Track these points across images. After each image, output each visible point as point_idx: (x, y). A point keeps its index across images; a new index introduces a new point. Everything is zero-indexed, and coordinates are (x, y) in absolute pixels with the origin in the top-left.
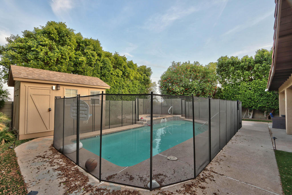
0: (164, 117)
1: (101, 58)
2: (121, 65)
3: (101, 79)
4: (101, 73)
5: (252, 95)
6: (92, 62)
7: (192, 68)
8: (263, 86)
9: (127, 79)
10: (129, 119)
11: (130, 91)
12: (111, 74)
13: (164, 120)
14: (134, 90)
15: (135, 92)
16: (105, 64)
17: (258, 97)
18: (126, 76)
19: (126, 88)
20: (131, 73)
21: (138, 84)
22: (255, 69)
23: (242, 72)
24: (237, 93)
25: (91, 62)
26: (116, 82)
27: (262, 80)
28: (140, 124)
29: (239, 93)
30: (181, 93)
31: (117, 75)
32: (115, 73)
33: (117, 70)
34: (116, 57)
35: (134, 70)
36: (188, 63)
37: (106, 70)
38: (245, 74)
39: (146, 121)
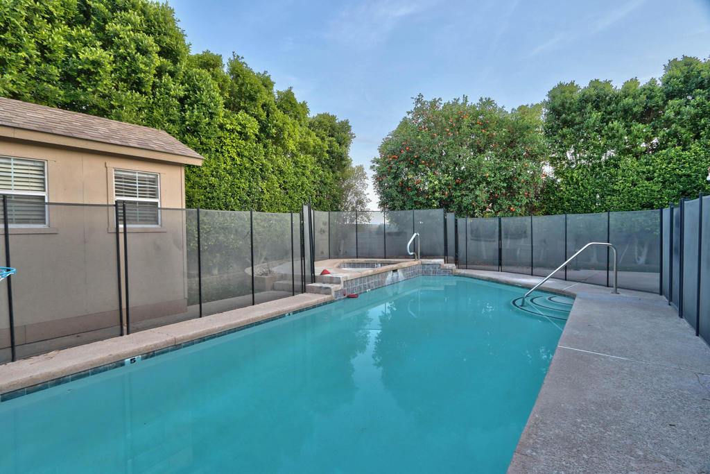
0: (395, 266)
1: (178, 65)
2: (252, 99)
3: (185, 142)
4: (183, 120)
5: (656, 194)
6: (139, 75)
7: (475, 116)
8: (690, 168)
9: (276, 150)
10: (283, 277)
11: (287, 187)
12: (221, 127)
13: (395, 274)
14: (300, 183)
15: (303, 190)
16: (195, 89)
17: (674, 201)
18: (273, 137)
19: (273, 176)
20: (289, 127)
21: (310, 167)
22: (669, 113)
23: (626, 126)
24: (608, 191)
25: (137, 73)
26: (238, 155)
27: (690, 149)
28: (319, 293)
29: (614, 191)
30: (443, 194)
31: (240, 133)
32: (231, 124)
33: (241, 115)
34: (238, 71)
35: (300, 120)
36: (461, 102)
37: (199, 112)
38: (635, 132)
39: (339, 283)
